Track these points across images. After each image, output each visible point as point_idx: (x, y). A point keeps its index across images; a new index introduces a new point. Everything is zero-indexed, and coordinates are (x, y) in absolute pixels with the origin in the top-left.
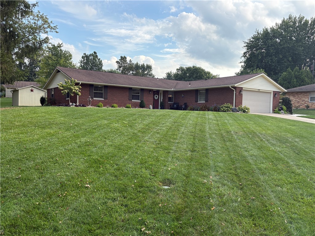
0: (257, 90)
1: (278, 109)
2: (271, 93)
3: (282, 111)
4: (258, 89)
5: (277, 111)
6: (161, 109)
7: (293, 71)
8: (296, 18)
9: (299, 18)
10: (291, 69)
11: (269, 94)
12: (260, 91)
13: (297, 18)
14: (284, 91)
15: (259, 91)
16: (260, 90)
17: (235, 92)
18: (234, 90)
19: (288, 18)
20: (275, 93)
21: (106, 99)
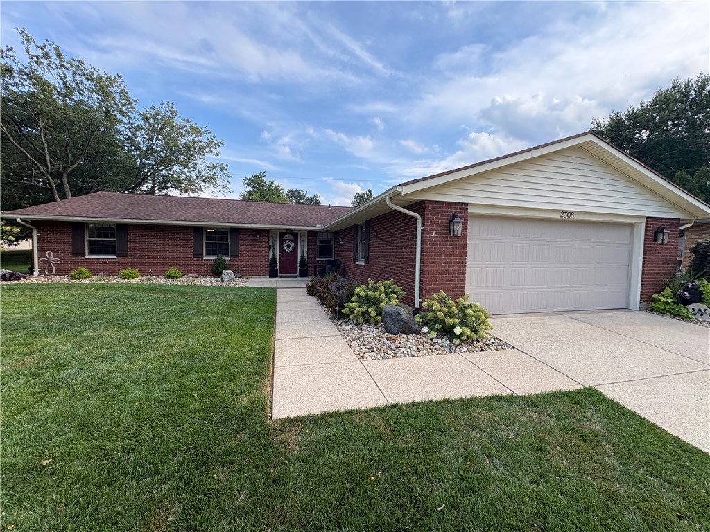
0: (558, 216)
1: (674, 295)
2: (633, 225)
3: (696, 306)
4: (563, 212)
5: (668, 303)
6: (300, 276)
7: (692, 177)
8: (689, 82)
9: (698, 81)
10: (687, 172)
11: (627, 232)
12: (576, 217)
13: (692, 82)
14: (701, 216)
15: (568, 220)
16: (572, 213)
17: (419, 227)
18: (415, 219)
19: (671, 87)
20: (655, 228)
21: (121, 255)
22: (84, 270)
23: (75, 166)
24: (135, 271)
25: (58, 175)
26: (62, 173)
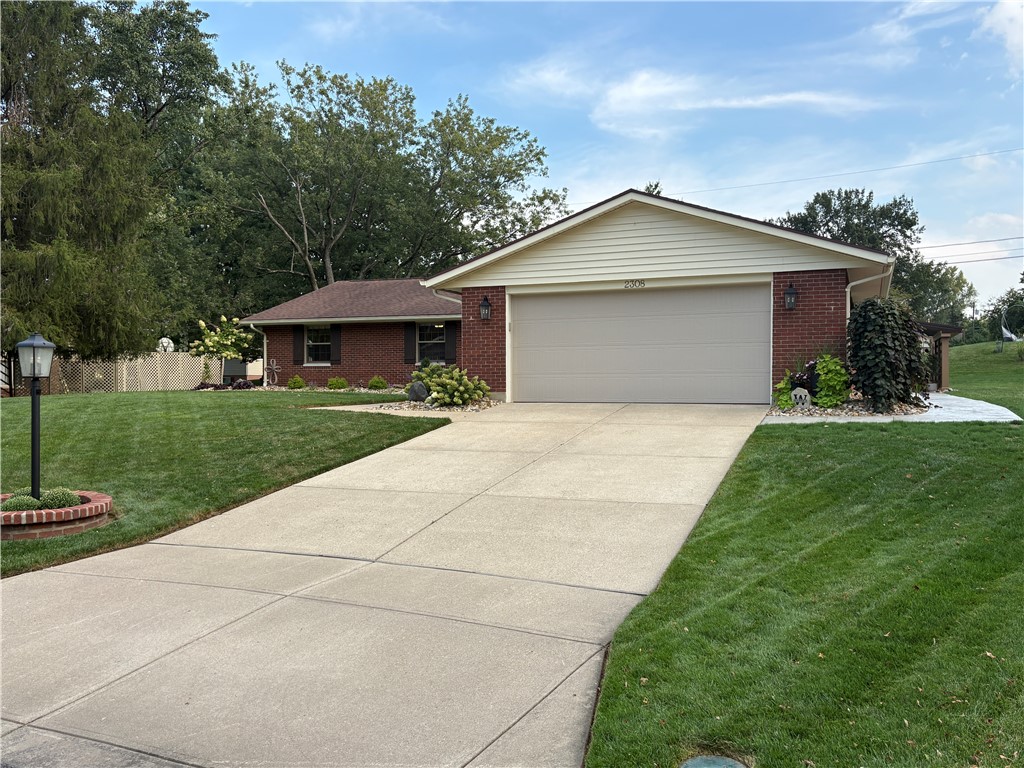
0: (622, 287)
3: (798, 391)
4: (627, 281)
12: (648, 285)
20: (788, 286)
21: (336, 362)
22: (299, 379)
23: (339, 236)
24: (342, 380)
25: (320, 252)
26: (325, 250)
